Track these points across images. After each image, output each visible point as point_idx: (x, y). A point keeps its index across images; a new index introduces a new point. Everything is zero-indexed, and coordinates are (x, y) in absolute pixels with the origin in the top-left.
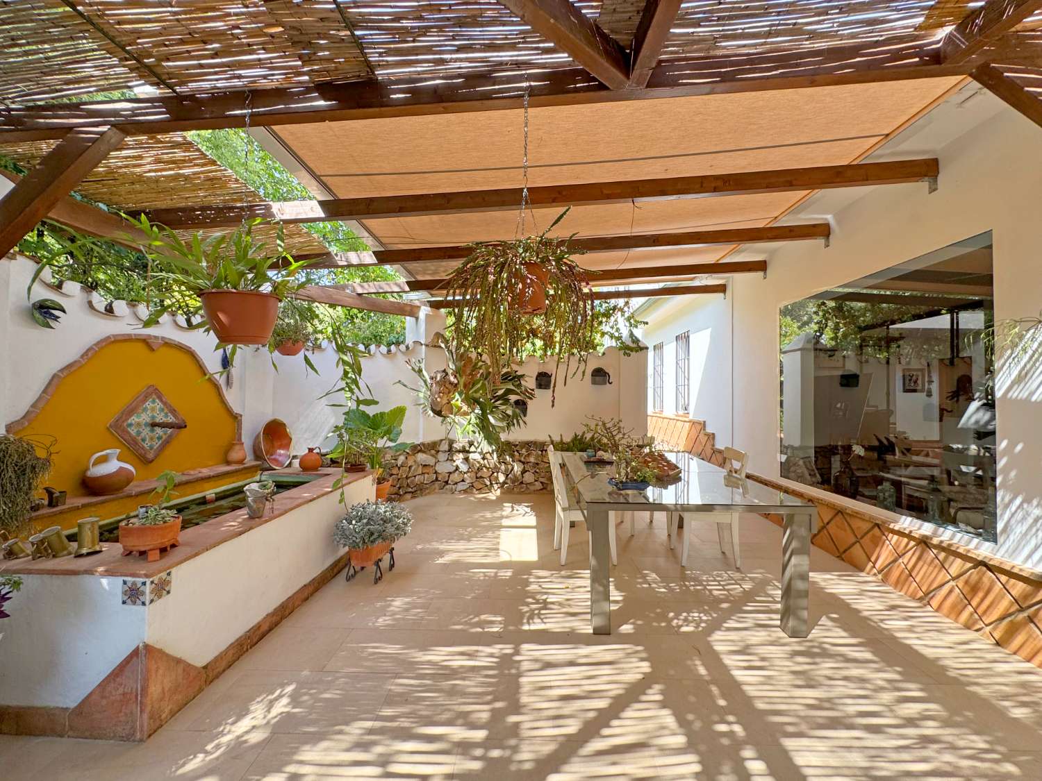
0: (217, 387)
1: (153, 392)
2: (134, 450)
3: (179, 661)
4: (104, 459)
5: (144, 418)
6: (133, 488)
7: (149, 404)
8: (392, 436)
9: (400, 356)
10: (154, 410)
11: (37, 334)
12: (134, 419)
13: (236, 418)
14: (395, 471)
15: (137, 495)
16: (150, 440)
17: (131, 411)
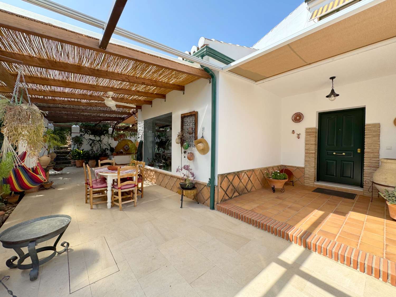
2: (124, 149)
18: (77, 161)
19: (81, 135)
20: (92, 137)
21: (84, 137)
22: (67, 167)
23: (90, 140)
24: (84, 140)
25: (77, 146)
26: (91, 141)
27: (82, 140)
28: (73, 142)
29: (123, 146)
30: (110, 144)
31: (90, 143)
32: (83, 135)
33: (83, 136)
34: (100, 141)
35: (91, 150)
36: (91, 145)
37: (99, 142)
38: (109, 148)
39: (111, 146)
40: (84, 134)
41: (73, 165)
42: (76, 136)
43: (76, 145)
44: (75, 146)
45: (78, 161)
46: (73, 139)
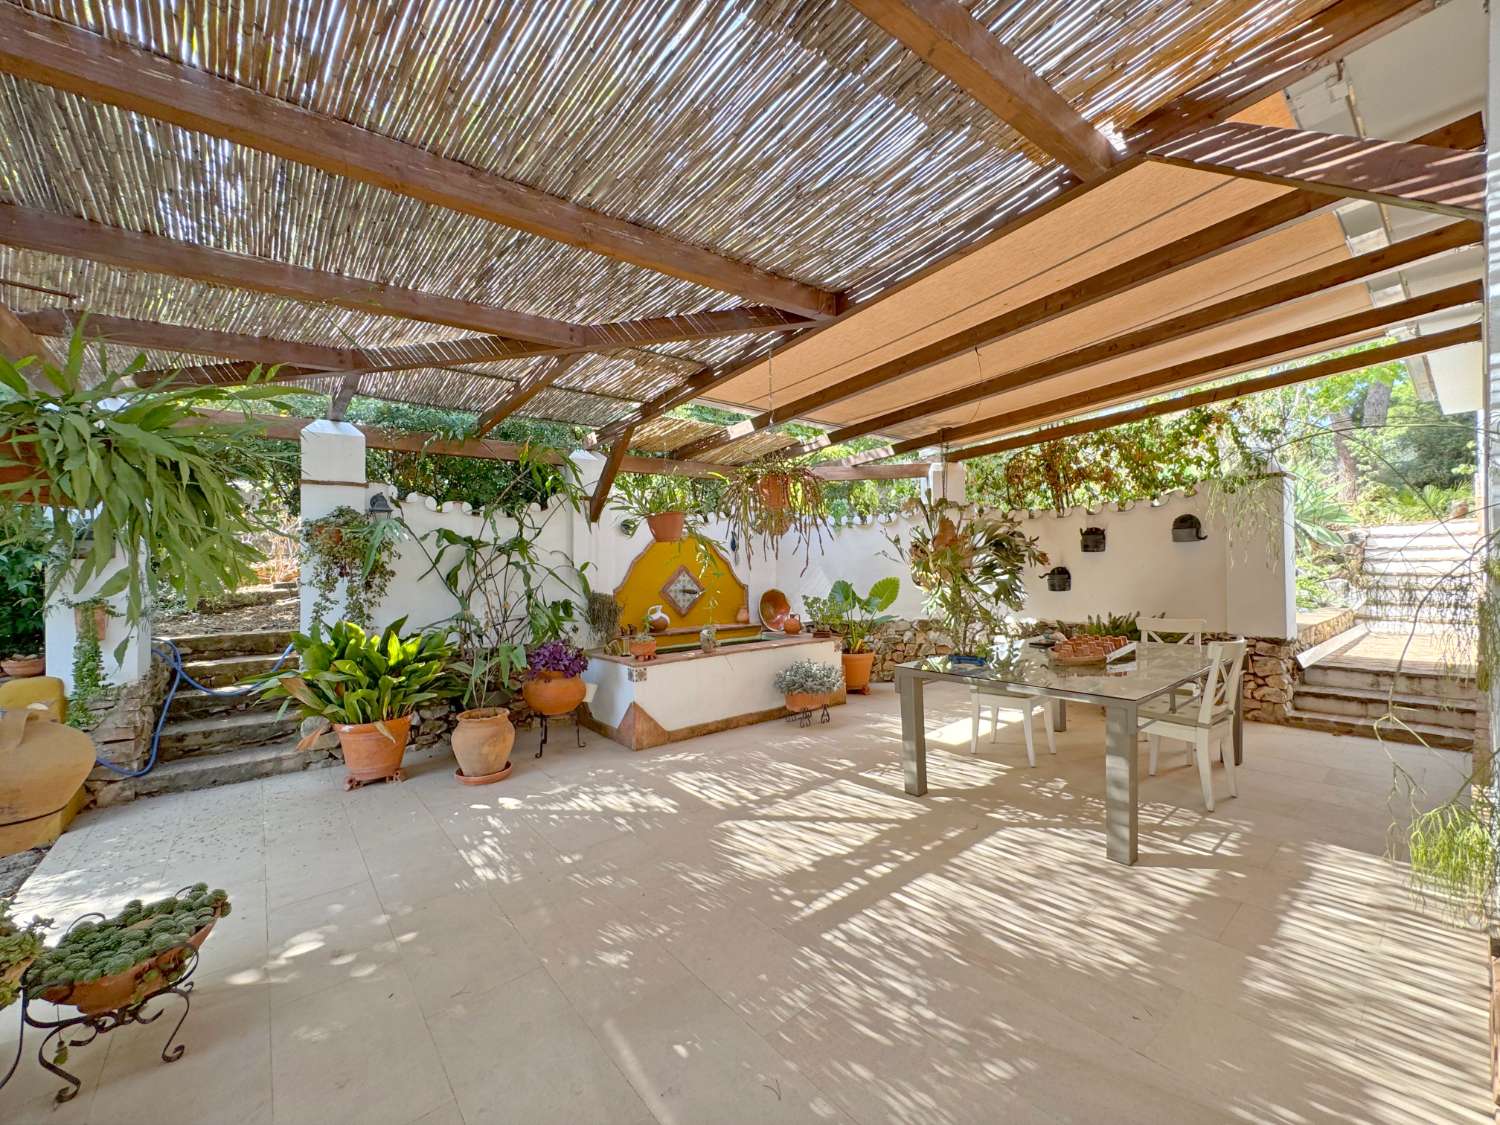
0: (727, 564)
1: (683, 570)
2: (672, 605)
3: (651, 719)
4: (654, 611)
5: (679, 586)
6: (669, 631)
7: (681, 578)
8: (869, 609)
9: (903, 523)
10: (684, 581)
11: (624, 539)
12: (672, 588)
13: (744, 588)
14: (899, 647)
15: (672, 635)
16: (684, 601)
17: (671, 582)
18: (351, 732)
19: (377, 501)
20: (458, 517)
21: (401, 521)
22: (267, 775)
23: (445, 542)
24: (402, 541)
25: (351, 592)
26: (455, 552)
27: (386, 546)
28: (317, 558)
29: (662, 580)
30: (585, 566)
31: (445, 568)
32: (392, 506)
33: (396, 513)
34: (519, 544)
35: (459, 618)
36: (451, 580)
37: (516, 557)
38: (579, 601)
39: (593, 587)
40: (402, 497)
41: (314, 757)
42: (341, 512)
43: (342, 585)
44: (331, 596)
45: (361, 732)
46: (312, 531)
